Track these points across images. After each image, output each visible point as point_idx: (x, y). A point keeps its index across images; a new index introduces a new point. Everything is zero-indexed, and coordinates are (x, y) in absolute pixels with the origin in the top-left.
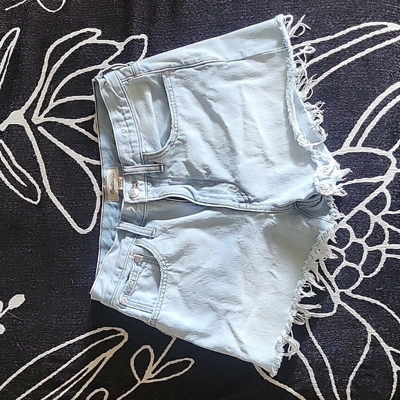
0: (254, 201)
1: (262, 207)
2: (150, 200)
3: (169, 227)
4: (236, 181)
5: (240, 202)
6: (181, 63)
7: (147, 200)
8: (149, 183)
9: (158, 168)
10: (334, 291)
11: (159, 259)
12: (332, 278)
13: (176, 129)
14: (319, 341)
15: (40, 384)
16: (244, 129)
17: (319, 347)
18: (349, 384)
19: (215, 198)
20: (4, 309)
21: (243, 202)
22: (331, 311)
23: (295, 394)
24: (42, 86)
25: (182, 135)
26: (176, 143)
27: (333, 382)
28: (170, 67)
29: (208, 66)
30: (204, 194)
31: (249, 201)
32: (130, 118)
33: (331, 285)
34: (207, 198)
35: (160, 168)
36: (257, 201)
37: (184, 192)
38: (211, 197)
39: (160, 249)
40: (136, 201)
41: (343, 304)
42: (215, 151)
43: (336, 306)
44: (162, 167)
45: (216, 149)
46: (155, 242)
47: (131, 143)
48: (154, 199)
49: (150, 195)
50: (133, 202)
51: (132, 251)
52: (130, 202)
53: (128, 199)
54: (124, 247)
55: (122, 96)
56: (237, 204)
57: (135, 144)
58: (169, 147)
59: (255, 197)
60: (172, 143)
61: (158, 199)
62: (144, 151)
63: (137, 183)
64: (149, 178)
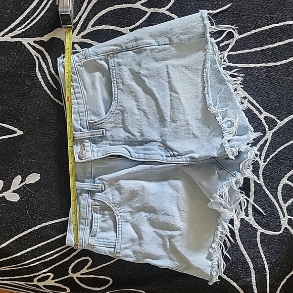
0: (178, 155)
1: (184, 159)
2: (95, 158)
4: (163, 140)
5: (167, 157)
6: (123, 48)
7: (93, 159)
8: (93, 145)
9: (101, 132)
10: (284, 217)
11: (111, 206)
12: (284, 206)
13: (116, 101)
14: (264, 252)
15: (40, 245)
16: (170, 100)
17: (263, 256)
18: (280, 288)
19: (147, 154)
20: (21, 183)
21: (169, 157)
22: (279, 231)
23: (237, 287)
25: (121, 106)
26: (116, 112)
27: (268, 284)
28: (113, 50)
29: (143, 50)
30: (138, 152)
31: (174, 156)
32: (79, 93)
33: (282, 211)
34: (141, 155)
35: (103, 133)
36: (180, 155)
37: (123, 151)
38: (145, 154)
40: (85, 160)
41: (289, 228)
42: (148, 117)
43: (283, 228)
45: (148, 116)
46: (105, 194)
47: (79, 113)
48: (99, 157)
49: (95, 155)
50: (82, 161)
51: (90, 204)
52: (80, 161)
53: (78, 159)
54: (83, 202)
55: (74, 74)
56: (165, 158)
57: (82, 114)
58: (110, 115)
59: (178, 152)
60: (113, 112)
61: (102, 157)
62: (89, 120)
63: (84, 146)
64: (94, 141)
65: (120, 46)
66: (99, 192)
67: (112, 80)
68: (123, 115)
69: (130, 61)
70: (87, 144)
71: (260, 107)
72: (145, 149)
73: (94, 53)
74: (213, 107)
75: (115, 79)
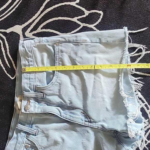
0: (93, 122)
1: (97, 125)
2: (36, 112)
3: (46, 130)
5: (85, 121)
6: (66, 40)
7: (34, 112)
8: (36, 102)
9: (43, 95)
11: (38, 147)
13: (57, 76)
16: (94, 82)
19: (72, 117)
21: (87, 122)
24: (37, 17)
25: (60, 80)
26: (55, 84)
28: (59, 41)
29: (80, 44)
30: (66, 113)
31: (90, 122)
32: (32, 65)
35: (44, 96)
36: (95, 122)
37: (55, 111)
38: (70, 116)
39: (40, 142)
40: (28, 112)
44: (45, 95)
45: (77, 90)
46: (37, 138)
47: (30, 79)
48: (38, 112)
49: (36, 110)
50: (26, 112)
51: (24, 142)
52: (25, 112)
53: (24, 111)
54: (20, 139)
55: (30, 52)
56: (84, 122)
57: (32, 80)
58: (51, 85)
59: (94, 120)
60: (53, 83)
61: (40, 112)
62: (36, 85)
63: (30, 102)
64: (37, 100)
65: (65, 39)
66: (33, 135)
67: (56, 61)
68: (60, 87)
69: (70, 51)
70: (32, 101)
71: (148, 105)
72: (71, 113)
73: (46, 41)
74: (123, 92)
75: (58, 61)
